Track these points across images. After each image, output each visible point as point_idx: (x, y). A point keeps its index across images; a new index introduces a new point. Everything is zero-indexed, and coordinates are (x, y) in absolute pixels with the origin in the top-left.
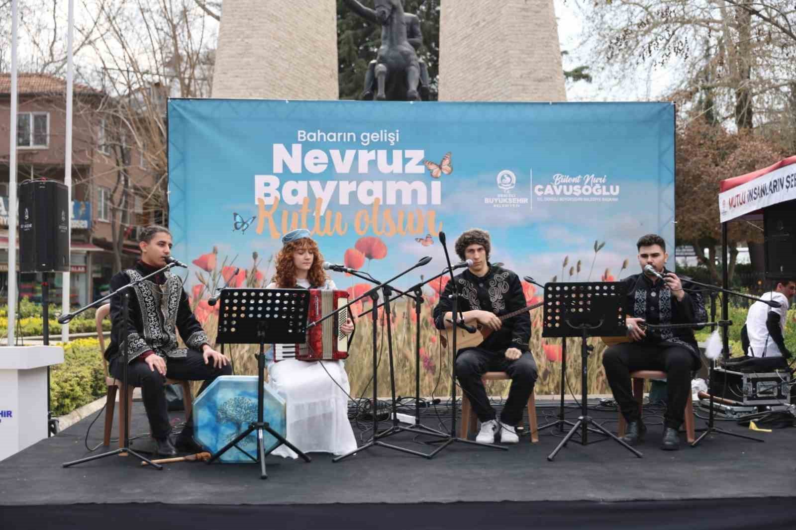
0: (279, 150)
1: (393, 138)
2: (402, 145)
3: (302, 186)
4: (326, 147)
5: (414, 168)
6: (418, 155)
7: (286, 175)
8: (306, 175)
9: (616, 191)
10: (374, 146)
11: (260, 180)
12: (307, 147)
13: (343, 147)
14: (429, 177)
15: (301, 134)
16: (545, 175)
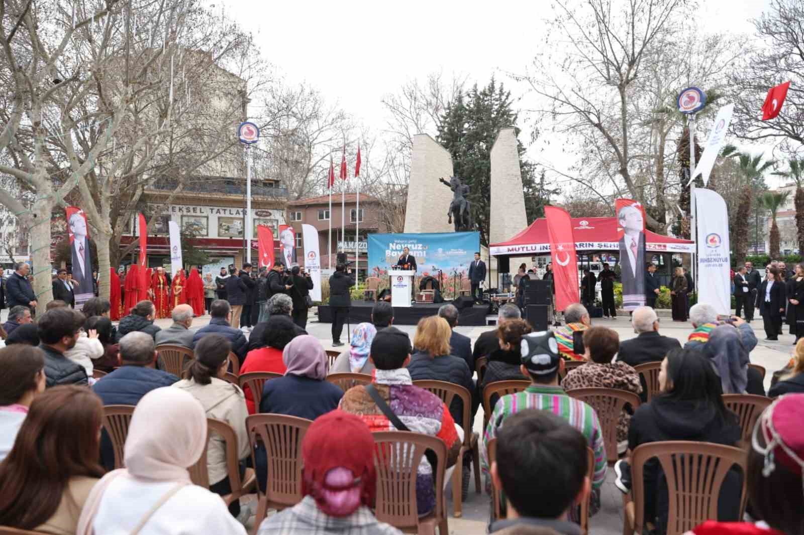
0: (391, 244)
1: (415, 241)
2: (417, 243)
3: (396, 253)
4: (401, 244)
5: (420, 248)
6: (420, 245)
7: (392, 250)
8: (396, 250)
9: (465, 252)
10: (411, 243)
11: (387, 251)
12: (397, 244)
13: (404, 244)
14: (423, 250)
15: (396, 241)
16: (449, 250)
